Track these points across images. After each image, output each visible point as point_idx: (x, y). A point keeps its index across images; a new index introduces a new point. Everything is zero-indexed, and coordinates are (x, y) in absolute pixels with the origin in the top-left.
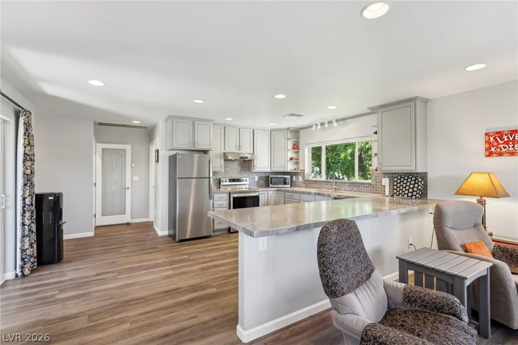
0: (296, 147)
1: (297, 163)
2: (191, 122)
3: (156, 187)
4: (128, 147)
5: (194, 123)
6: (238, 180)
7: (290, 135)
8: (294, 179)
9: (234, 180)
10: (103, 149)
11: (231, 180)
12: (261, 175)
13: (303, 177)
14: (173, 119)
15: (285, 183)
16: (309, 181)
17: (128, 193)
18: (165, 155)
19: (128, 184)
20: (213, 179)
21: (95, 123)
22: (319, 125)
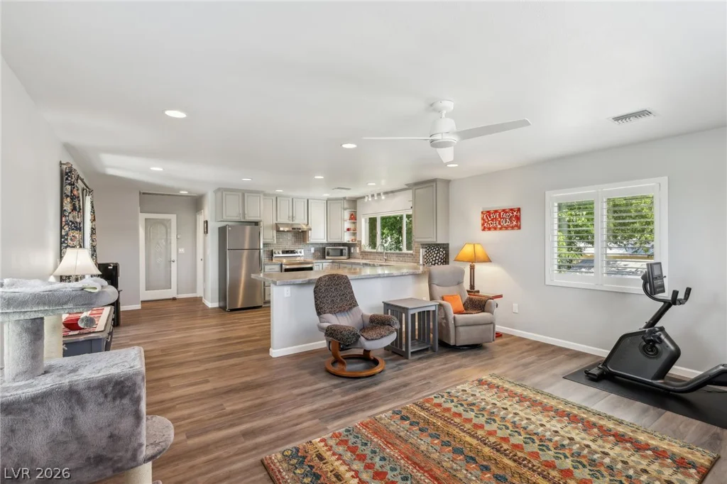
0: (353, 217)
1: (354, 234)
2: (240, 194)
3: (204, 260)
4: (173, 217)
5: (243, 195)
6: (292, 252)
7: (346, 205)
8: (352, 251)
9: (287, 252)
10: (146, 219)
11: (283, 252)
12: (318, 247)
13: (360, 248)
14: (222, 191)
15: (342, 255)
16: (365, 252)
17: (174, 266)
18: (214, 227)
19: (174, 257)
20: (264, 251)
21: (140, 193)
22: (375, 195)
